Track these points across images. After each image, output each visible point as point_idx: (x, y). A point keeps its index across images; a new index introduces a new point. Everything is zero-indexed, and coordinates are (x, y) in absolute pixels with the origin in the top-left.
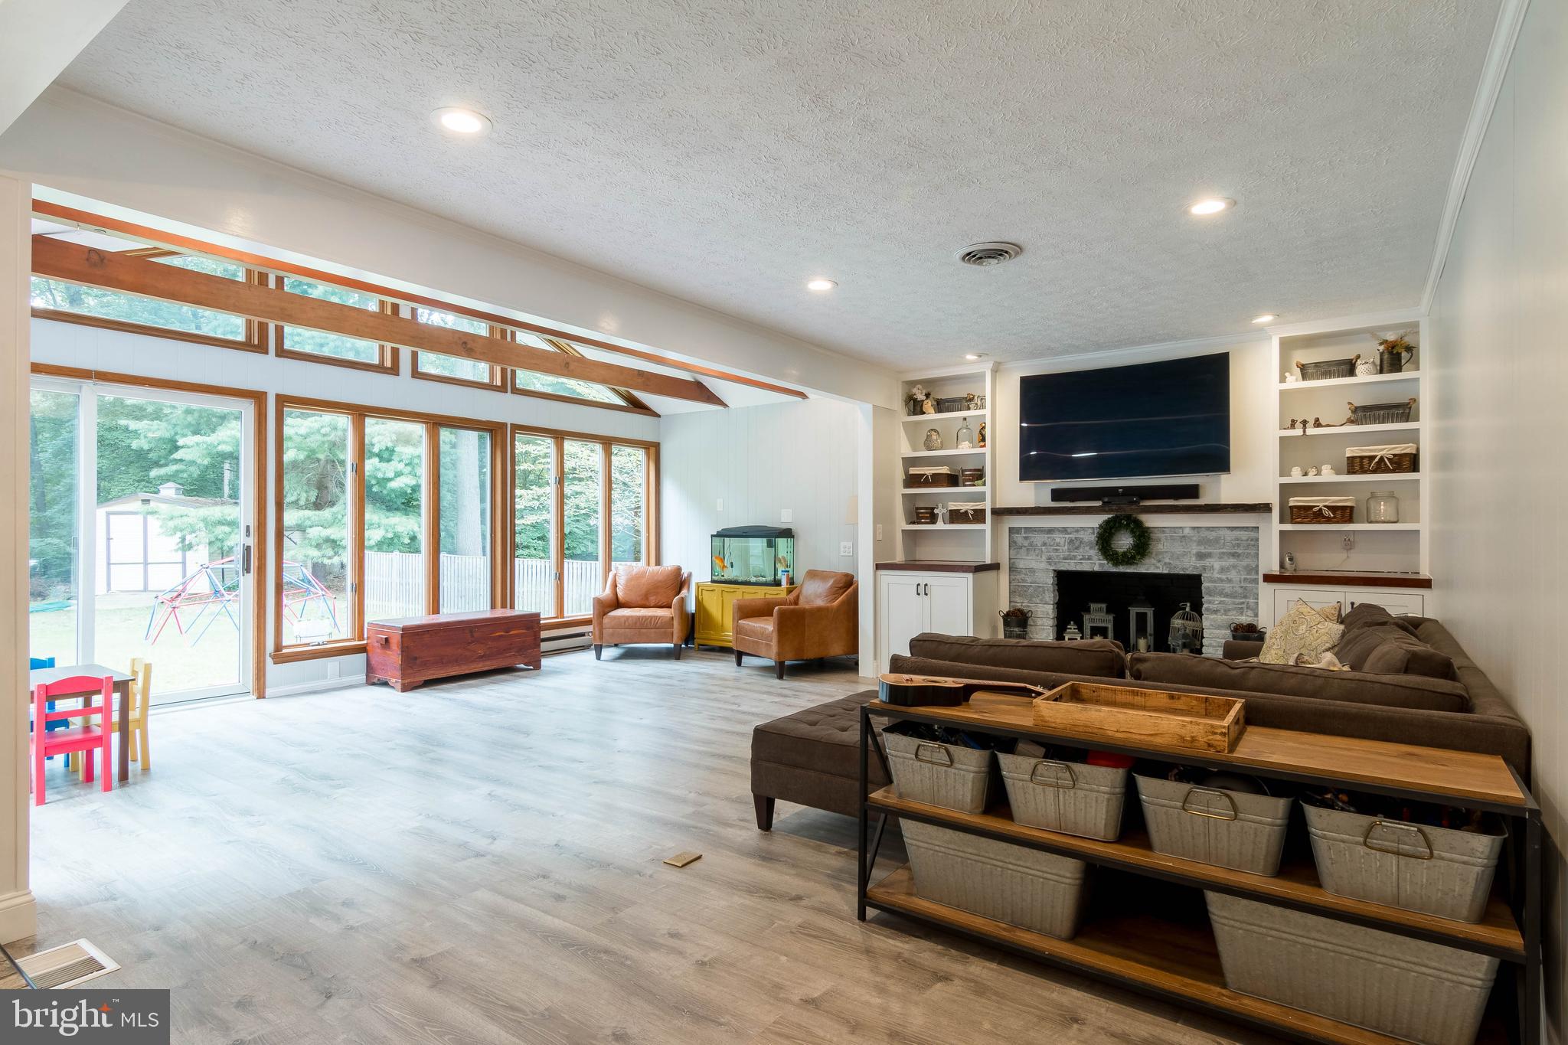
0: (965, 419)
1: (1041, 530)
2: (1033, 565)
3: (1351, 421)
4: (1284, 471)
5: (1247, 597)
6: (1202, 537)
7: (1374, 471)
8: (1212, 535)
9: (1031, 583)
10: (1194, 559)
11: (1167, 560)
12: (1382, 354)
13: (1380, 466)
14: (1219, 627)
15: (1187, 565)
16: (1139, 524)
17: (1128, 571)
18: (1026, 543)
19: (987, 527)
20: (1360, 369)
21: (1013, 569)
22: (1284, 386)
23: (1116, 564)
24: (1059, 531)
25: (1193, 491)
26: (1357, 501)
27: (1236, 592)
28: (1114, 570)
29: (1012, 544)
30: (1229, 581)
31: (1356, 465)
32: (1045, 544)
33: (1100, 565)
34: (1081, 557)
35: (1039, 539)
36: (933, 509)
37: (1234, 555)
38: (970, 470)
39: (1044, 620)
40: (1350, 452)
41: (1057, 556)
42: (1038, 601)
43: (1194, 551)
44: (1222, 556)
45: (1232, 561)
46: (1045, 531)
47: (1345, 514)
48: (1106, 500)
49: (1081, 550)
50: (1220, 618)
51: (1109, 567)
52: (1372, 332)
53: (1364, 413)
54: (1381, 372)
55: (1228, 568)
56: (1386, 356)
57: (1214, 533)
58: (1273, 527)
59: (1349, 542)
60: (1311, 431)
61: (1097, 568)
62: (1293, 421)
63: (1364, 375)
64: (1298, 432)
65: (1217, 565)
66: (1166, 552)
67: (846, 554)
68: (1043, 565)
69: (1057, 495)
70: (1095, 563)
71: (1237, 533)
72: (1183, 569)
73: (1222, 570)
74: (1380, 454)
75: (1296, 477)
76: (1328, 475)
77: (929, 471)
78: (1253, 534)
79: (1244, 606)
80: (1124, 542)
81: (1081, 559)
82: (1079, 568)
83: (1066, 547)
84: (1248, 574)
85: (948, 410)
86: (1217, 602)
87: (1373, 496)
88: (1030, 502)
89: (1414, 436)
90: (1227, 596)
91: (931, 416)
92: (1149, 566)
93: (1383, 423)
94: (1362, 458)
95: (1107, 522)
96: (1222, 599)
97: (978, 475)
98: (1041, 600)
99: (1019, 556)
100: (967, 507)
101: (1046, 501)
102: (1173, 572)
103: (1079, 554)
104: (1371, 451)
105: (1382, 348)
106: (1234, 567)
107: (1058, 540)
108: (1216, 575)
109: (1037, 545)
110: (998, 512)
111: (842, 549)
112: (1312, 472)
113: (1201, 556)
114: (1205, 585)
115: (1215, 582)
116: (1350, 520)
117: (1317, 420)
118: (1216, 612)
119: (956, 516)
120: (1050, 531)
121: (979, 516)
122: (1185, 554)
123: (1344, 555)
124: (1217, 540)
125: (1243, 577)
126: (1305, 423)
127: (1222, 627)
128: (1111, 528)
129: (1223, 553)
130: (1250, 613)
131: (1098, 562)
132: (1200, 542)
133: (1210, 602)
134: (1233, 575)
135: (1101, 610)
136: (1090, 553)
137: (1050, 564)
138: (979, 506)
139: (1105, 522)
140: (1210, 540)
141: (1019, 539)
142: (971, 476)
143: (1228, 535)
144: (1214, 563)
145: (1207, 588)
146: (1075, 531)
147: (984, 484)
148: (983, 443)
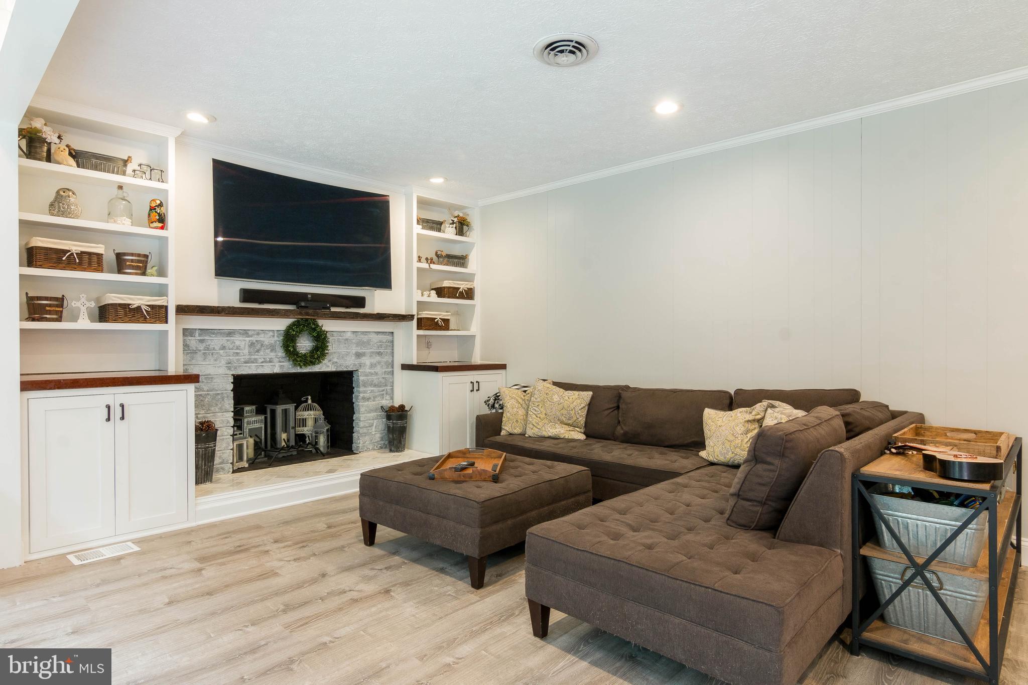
0: (120, 187)
1: (219, 332)
2: (211, 370)
3: (444, 263)
5: (387, 385)
6: (359, 340)
7: (458, 298)
8: (365, 338)
9: (208, 391)
10: (353, 358)
11: (335, 360)
13: (462, 295)
14: (370, 411)
15: (348, 363)
16: (320, 329)
17: (305, 371)
18: (202, 347)
19: (167, 327)
20: (446, 229)
22: (419, 231)
23: (297, 366)
24: (240, 333)
25: (360, 302)
26: (451, 316)
27: (381, 382)
28: (298, 370)
29: (186, 346)
30: (376, 374)
32: (223, 348)
33: (281, 367)
34: (263, 360)
35: (216, 342)
36: (64, 299)
37: (380, 354)
38: (139, 255)
39: (224, 429)
41: (238, 360)
42: (217, 410)
43: (354, 352)
44: (371, 355)
45: (378, 358)
46: (224, 333)
47: (447, 324)
49: (262, 353)
50: (371, 404)
52: (450, 207)
54: (456, 234)
55: (375, 364)
56: (458, 225)
57: (366, 336)
58: (411, 332)
59: (430, 344)
60: (433, 266)
61: (277, 370)
62: (419, 257)
63: (450, 234)
64: (426, 265)
65: (369, 362)
66: (335, 352)
68: (222, 370)
69: (247, 295)
71: (381, 337)
72: (346, 367)
73: (372, 366)
74: (462, 287)
75: (421, 296)
76: (433, 297)
77: (75, 247)
78: (389, 338)
79: (384, 392)
81: (262, 362)
82: (260, 371)
83: (246, 351)
84: (387, 368)
85: (96, 168)
86: (369, 392)
88: (213, 301)
89: (470, 278)
90: (375, 386)
92: (326, 366)
93: (456, 267)
95: (295, 324)
96: (372, 389)
98: (221, 409)
99: (194, 362)
100: (142, 302)
101: (234, 301)
102: (340, 369)
103: (260, 357)
104: (458, 284)
105: (455, 218)
106: (379, 363)
107: (237, 343)
108: (368, 370)
109: (214, 349)
110: (182, 310)
112: (426, 294)
113: (359, 355)
114: (361, 378)
115: (367, 375)
116: (448, 329)
118: (368, 399)
119: (114, 313)
120: (231, 333)
121: (158, 314)
122: (348, 354)
124: (369, 342)
125: (384, 370)
126: (427, 259)
127: (372, 410)
128: (296, 331)
129: (373, 353)
130: (388, 397)
131: (278, 364)
132: (357, 344)
133: (365, 392)
135: (252, 411)
136: (272, 355)
137: (229, 368)
138: (159, 301)
139: (293, 324)
140: (364, 343)
141: (193, 342)
142: (139, 261)
143: (375, 338)
144: (367, 361)
145: (363, 381)
146: (258, 334)
147: (162, 273)
148: (160, 225)
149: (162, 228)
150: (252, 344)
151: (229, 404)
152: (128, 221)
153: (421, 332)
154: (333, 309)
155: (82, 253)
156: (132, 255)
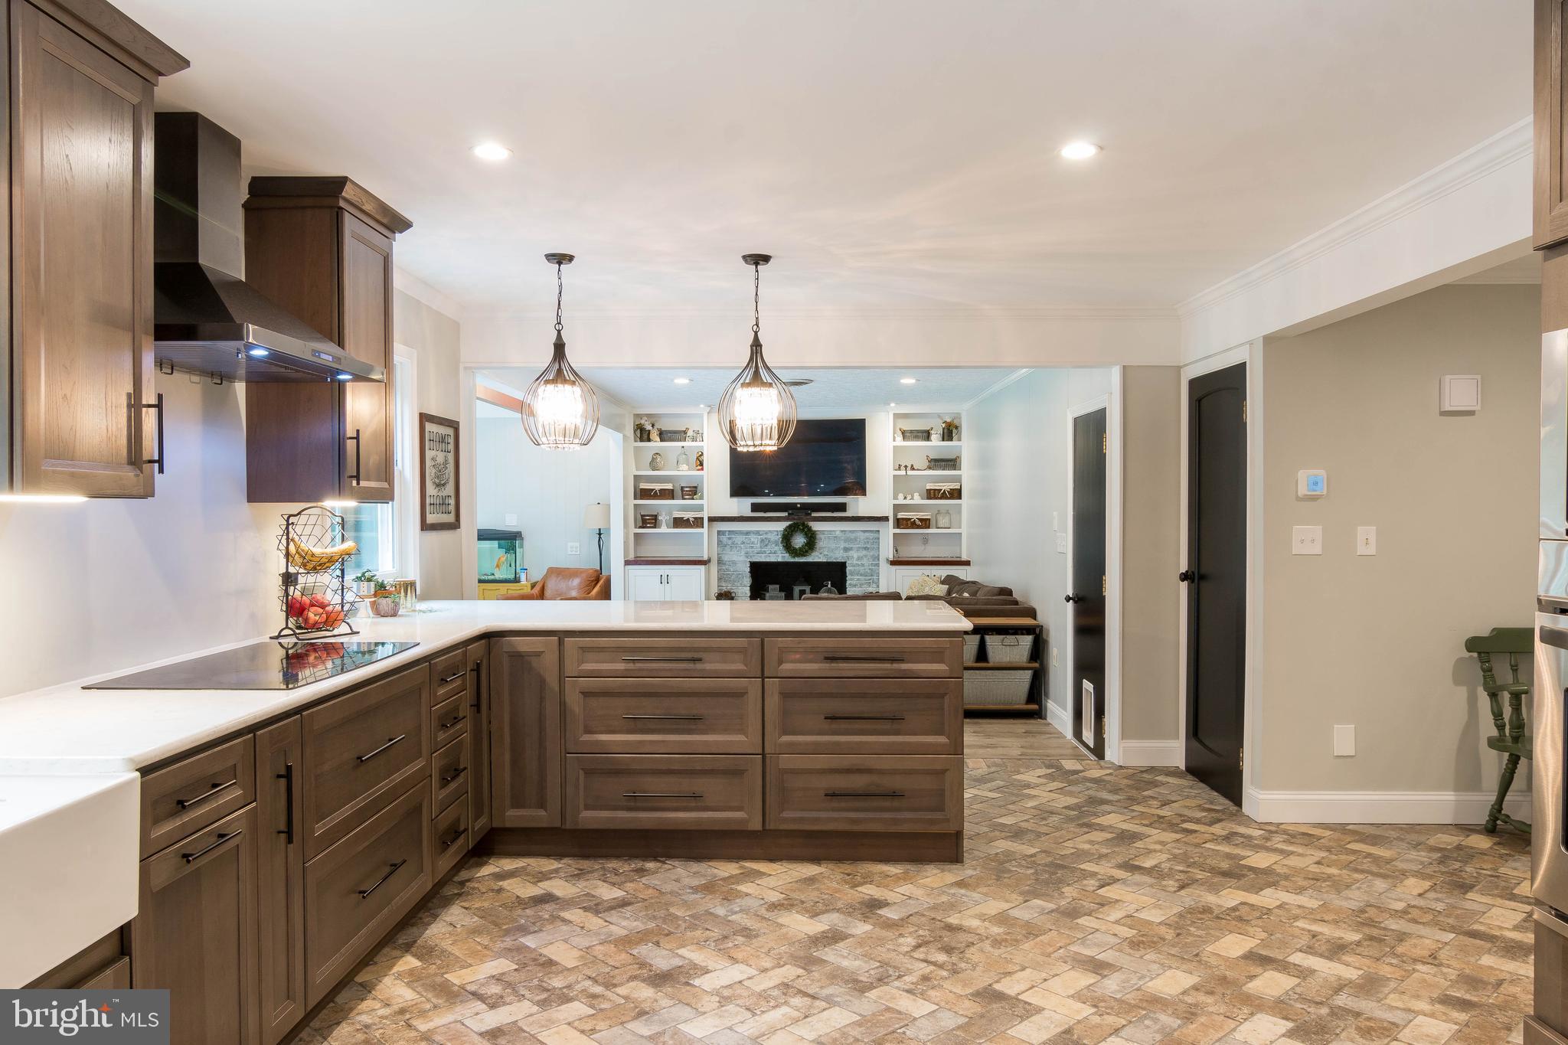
0: (683, 447)
1: (741, 533)
2: (735, 558)
3: (930, 468)
4: (895, 498)
5: (873, 575)
6: (847, 537)
7: (941, 498)
8: (853, 536)
9: (733, 571)
10: (842, 552)
11: (826, 553)
12: (944, 429)
13: (944, 496)
15: (837, 556)
16: (810, 529)
17: (802, 560)
18: (730, 542)
19: (705, 530)
20: (933, 437)
21: (720, 562)
22: (895, 444)
23: (794, 557)
24: (754, 533)
25: (842, 507)
26: (932, 515)
27: (867, 572)
28: (792, 560)
29: (719, 542)
30: (863, 565)
31: (932, 494)
32: (743, 543)
33: (783, 557)
34: (769, 552)
35: (739, 539)
36: (656, 516)
37: (866, 549)
38: (690, 487)
40: (929, 486)
41: (753, 552)
42: (739, 585)
43: (842, 547)
44: (858, 549)
45: (864, 552)
46: (744, 533)
47: (925, 523)
48: (790, 512)
49: (769, 547)
51: (786, 558)
52: (939, 416)
53: (937, 463)
54: (943, 440)
55: (861, 557)
56: (946, 431)
57: (854, 535)
58: (889, 531)
59: (925, 540)
60: (910, 473)
61: (779, 559)
62: (899, 465)
63: (936, 441)
64: (903, 472)
65: (855, 555)
66: (825, 547)
67: (574, 553)
68: (742, 558)
69: (755, 507)
70: (779, 556)
71: (867, 534)
72: (835, 559)
73: (859, 559)
74: (944, 488)
75: (901, 501)
76: (917, 500)
77: (657, 487)
78: (876, 535)
79: (871, 581)
80: (799, 541)
81: (769, 554)
82: (768, 560)
83: (759, 546)
84: (873, 560)
85: (670, 440)
86: (855, 579)
87: (939, 512)
88: (734, 512)
89: (958, 479)
90: (861, 575)
91: (656, 444)
92: (815, 557)
93: (944, 470)
94: (935, 490)
95: (790, 526)
96: (859, 577)
97: (693, 491)
98: (741, 584)
99: (724, 552)
100: (690, 516)
101: (747, 512)
102: (829, 560)
103: (767, 550)
104: (941, 486)
105: (944, 425)
106: (866, 556)
107: (753, 540)
108: (855, 562)
109: (737, 544)
110: (712, 520)
111: (569, 549)
112: (909, 497)
113: (846, 550)
114: (849, 569)
115: (854, 566)
116: (928, 527)
117: (912, 466)
118: (855, 586)
119: (679, 522)
120: (748, 533)
121: (698, 522)
122: (837, 548)
123: (923, 548)
124: (856, 539)
125: (870, 563)
126: (906, 467)
128: (792, 531)
129: (859, 547)
130: (874, 586)
131: (780, 555)
132: (846, 541)
134: (865, 561)
135: (775, 590)
136: (777, 548)
137: (747, 557)
138: (698, 515)
139: (787, 527)
140: (851, 539)
141: (724, 539)
142: (690, 491)
143: (863, 536)
144: (855, 554)
145: (850, 570)
146: (766, 533)
147: (701, 498)
148: (700, 467)
149: (702, 469)
150: (762, 541)
151: (747, 581)
152: (685, 467)
153: (898, 531)
154: (814, 514)
155: (661, 490)
156: (687, 487)
